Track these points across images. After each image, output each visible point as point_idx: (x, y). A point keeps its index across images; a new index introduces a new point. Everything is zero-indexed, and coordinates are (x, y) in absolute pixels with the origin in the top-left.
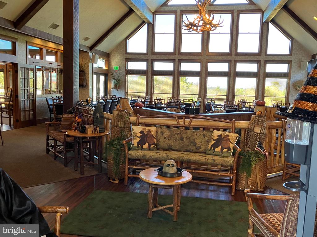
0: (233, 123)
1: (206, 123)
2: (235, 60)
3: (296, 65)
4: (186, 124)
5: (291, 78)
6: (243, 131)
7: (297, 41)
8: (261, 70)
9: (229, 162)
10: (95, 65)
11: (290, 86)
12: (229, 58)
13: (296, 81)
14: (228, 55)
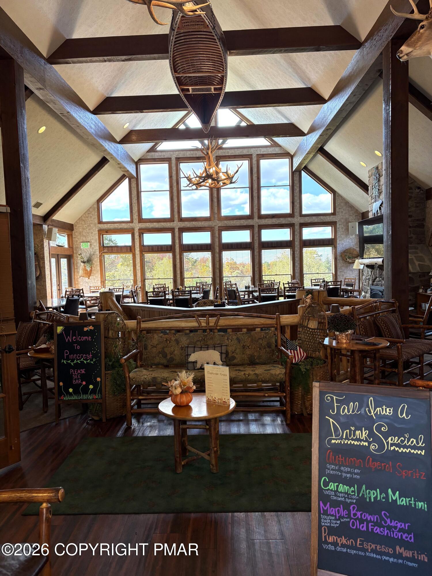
0: (277, 319)
1: (236, 321)
2: (259, 225)
3: (342, 228)
4: (211, 324)
5: (338, 245)
6: (288, 329)
7: (340, 195)
8: (295, 237)
9: (278, 375)
10: (53, 244)
11: (338, 256)
12: (250, 222)
13: (345, 249)
14: (249, 219)
